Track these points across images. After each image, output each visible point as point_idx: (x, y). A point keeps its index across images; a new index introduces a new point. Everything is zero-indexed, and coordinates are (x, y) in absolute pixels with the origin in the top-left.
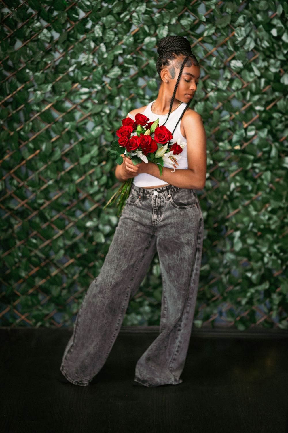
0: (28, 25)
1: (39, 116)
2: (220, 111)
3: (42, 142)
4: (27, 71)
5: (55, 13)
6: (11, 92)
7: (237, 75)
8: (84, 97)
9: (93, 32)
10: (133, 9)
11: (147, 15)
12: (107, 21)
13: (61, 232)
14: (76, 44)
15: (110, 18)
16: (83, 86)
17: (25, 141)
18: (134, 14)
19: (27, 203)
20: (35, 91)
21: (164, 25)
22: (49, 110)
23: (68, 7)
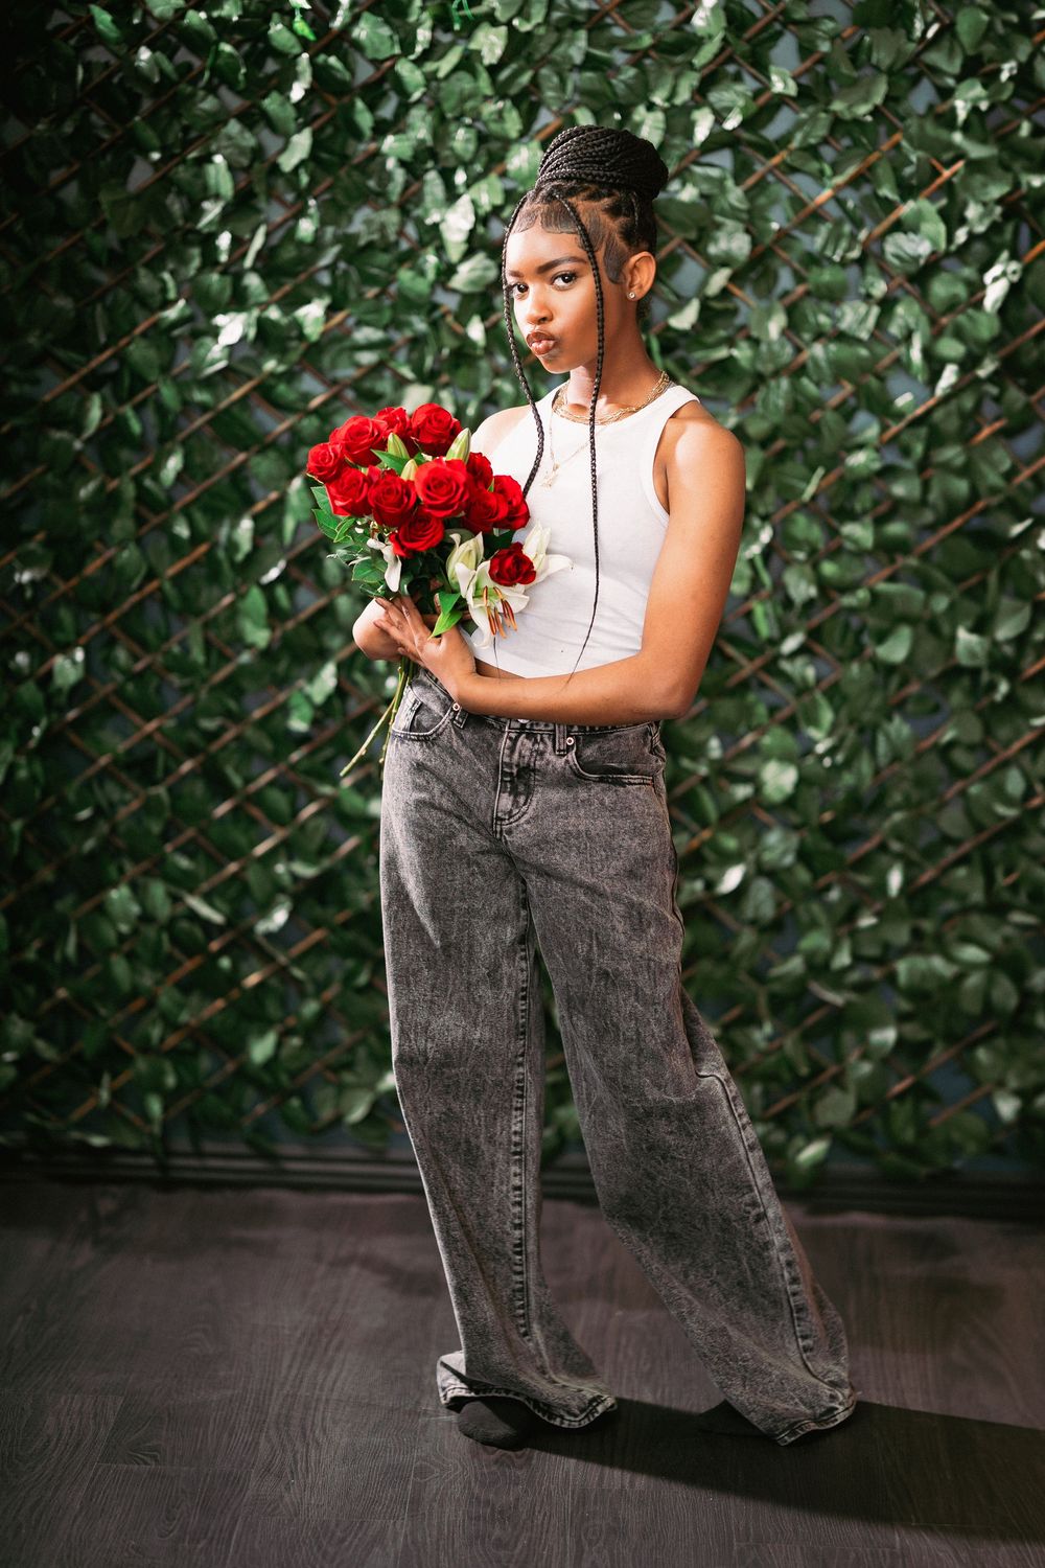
0: (175, 106)
1: (210, 423)
2: (846, 413)
3: (219, 514)
5: (271, 66)
6: (113, 337)
7: (908, 286)
8: (367, 358)
9: (402, 132)
10: (542, 52)
11: (589, 74)
12: (450, 92)
13: (280, 834)
14: (343, 173)
15: (462, 82)
16: (364, 321)
17: (157, 512)
18: (547, 71)
19: (161, 730)
20: (197, 335)
21: (651, 107)
22: (243, 402)
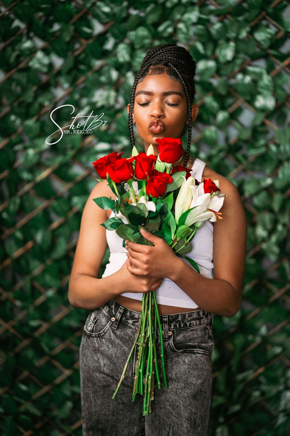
0: (13, 45)
1: (32, 188)
3: (37, 229)
4: (13, 118)
5: (56, 27)
9: (115, 55)
10: (178, 16)
11: (200, 27)
12: (137, 36)
13: (67, 373)
14: (90, 74)
15: (142, 32)
16: (101, 139)
17: (9, 228)
18: (181, 26)
19: (13, 327)
20: (25, 149)
21: (228, 40)
22: (47, 179)
23: (76, 17)
